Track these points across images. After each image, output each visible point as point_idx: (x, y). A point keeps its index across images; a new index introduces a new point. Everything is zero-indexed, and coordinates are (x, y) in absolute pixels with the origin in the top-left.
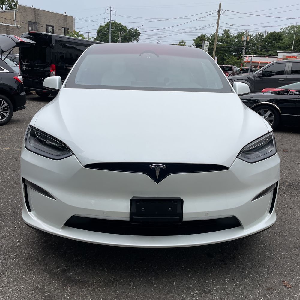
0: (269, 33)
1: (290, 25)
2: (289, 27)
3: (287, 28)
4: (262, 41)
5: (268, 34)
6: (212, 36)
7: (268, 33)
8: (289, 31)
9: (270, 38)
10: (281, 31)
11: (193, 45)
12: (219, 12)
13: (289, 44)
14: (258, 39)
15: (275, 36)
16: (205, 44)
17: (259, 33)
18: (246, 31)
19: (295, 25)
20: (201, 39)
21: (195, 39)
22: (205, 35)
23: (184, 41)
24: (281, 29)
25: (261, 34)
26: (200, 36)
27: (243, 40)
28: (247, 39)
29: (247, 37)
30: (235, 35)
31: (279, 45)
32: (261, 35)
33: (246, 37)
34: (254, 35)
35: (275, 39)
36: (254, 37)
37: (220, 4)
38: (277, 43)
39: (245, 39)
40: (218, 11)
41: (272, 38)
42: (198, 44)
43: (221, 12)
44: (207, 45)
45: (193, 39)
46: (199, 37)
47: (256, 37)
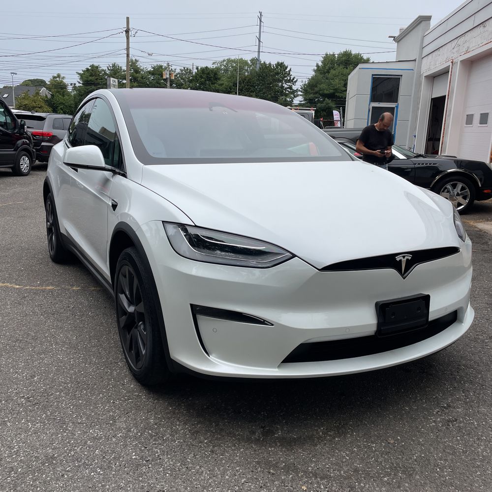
0: (199, 68)
1: (226, 58)
2: (224, 61)
3: (221, 63)
4: (191, 80)
5: (198, 71)
6: (110, 68)
7: (197, 68)
8: (225, 66)
9: (202, 77)
10: (215, 66)
11: (79, 83)
12: (127, 31)
13: (229, 85)
14: (184, 76)
15: (208, 74)
16: (111, 82)
17: (184, 68)
18: (168, 65)
19: (233, 58)
20: (91, 73)
21: (81, 72)
22: (97, 67)
23: (62, 76)
24: (214, 63)
25: (187, 69)
26: (90, 68)
27: (164, 77)
28: (170, 77)
29: (170, 74)
30: (149, 70)
31: (216, 87)
32: (188, 71)
33: (168, 74)
34: (178, 71)
35: (209, 79)
36: (178, 73)
37: (128, 18)
38: (212, 84)
39: (168, 76)
40: (125, 29)
41: (204, 76)
42: (87, 81)
43: (130, 33)
44: (114, 83)
45: (77, 73)
46: (88, 70)
47: (181, 74)
